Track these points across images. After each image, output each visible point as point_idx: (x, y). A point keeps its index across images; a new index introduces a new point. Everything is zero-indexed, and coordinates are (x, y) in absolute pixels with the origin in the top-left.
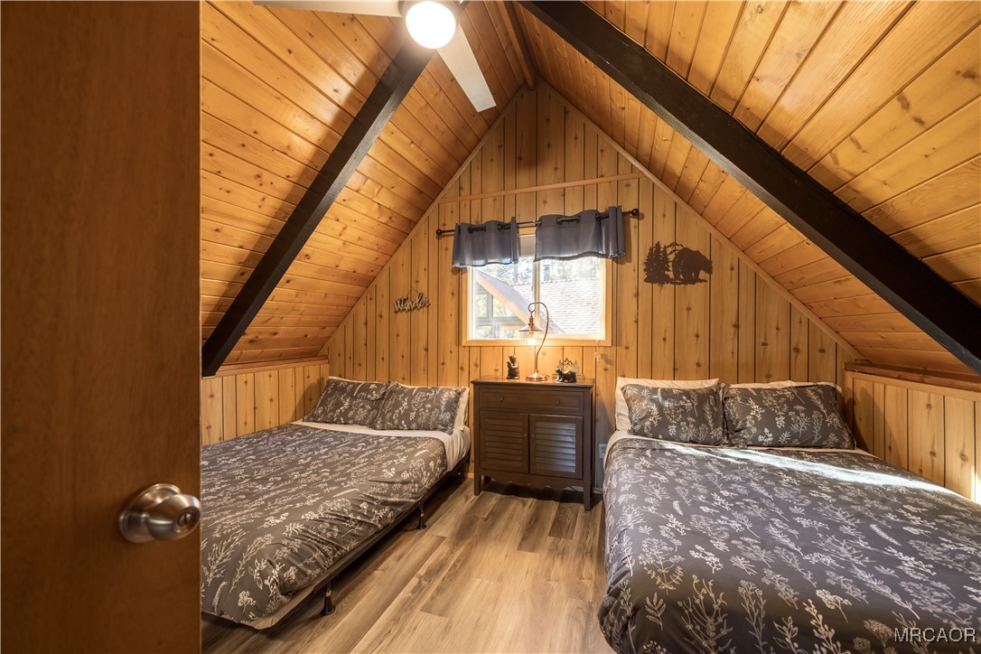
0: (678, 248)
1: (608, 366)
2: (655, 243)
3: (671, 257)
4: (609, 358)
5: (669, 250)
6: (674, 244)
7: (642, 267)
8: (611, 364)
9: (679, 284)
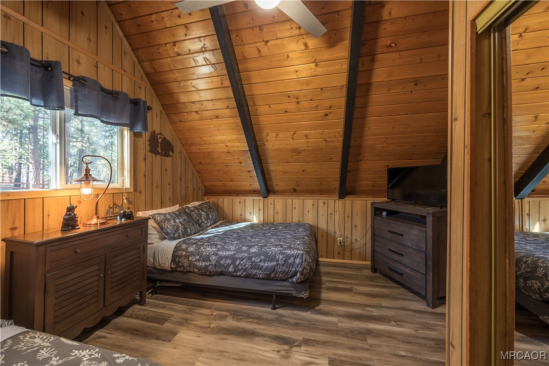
0: (162, 136)
1: (130, 206)
2: (153, 130)
3: (160, 140)
4: (131, 200)
5: (159, 136)
6: (160, 134)
7: (147, 143)
8: (131, 204)
9: (163, 156)
